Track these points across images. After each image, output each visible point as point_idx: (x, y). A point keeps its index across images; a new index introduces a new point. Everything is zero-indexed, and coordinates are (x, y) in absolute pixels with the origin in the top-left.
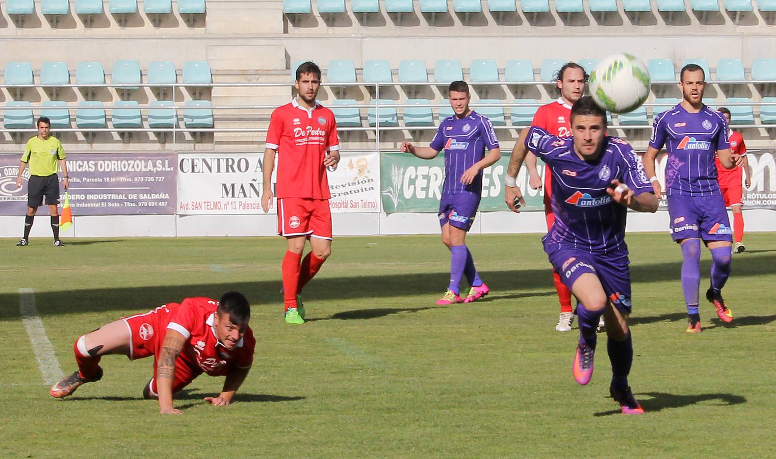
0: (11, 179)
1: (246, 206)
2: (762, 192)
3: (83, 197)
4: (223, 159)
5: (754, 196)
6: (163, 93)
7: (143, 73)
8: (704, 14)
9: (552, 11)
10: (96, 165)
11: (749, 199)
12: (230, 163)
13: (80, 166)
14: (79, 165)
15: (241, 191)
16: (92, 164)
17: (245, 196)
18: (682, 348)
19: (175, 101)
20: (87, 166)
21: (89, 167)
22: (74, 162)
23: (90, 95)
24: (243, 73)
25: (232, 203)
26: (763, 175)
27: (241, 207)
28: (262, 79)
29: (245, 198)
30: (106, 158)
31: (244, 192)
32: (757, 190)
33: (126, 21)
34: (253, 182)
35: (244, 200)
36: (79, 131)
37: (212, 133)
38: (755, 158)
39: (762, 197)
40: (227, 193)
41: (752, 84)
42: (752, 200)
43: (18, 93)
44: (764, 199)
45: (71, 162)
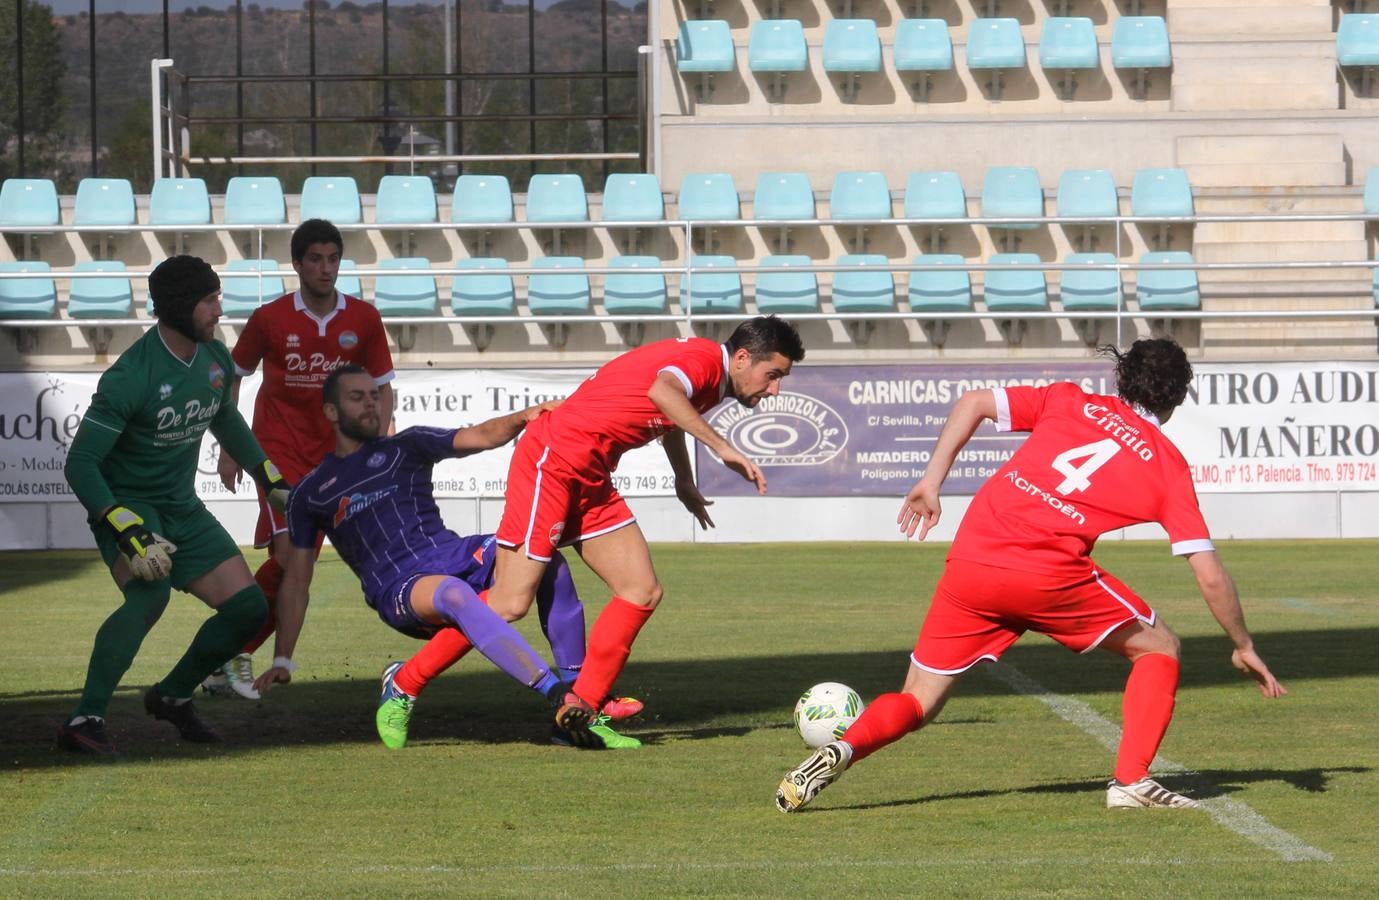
0: (773, 420)
1: (1272, 475)
3: (925, 457)
4: (1223, 375)
6: (1089, 236)
7: (1046, 195)
10: (953, 389)
12: (1238, 383)
13: (919, 392)
14: (918, 388)
15: (1262, 443)
16: (944, 387)
17: (1270, 453)
19: (1121, 256)
20: (934, 391)
21: (938, 393)
22: (908, 383)
23: (935, 241)
24: (1262, 194)
25: (1241, 469)
27: (1262, 477)
28: (1302, 205)
29: (1270, 458)
30: (975, 374)
31: (1267, 446)
33: (1002, 85)
34: (1288, 425)
35: (1267, 462)
36: (913, 318)
37: (1197, 322)
40: (1232, 447)
43: (784, 237)
45: (901, 383)
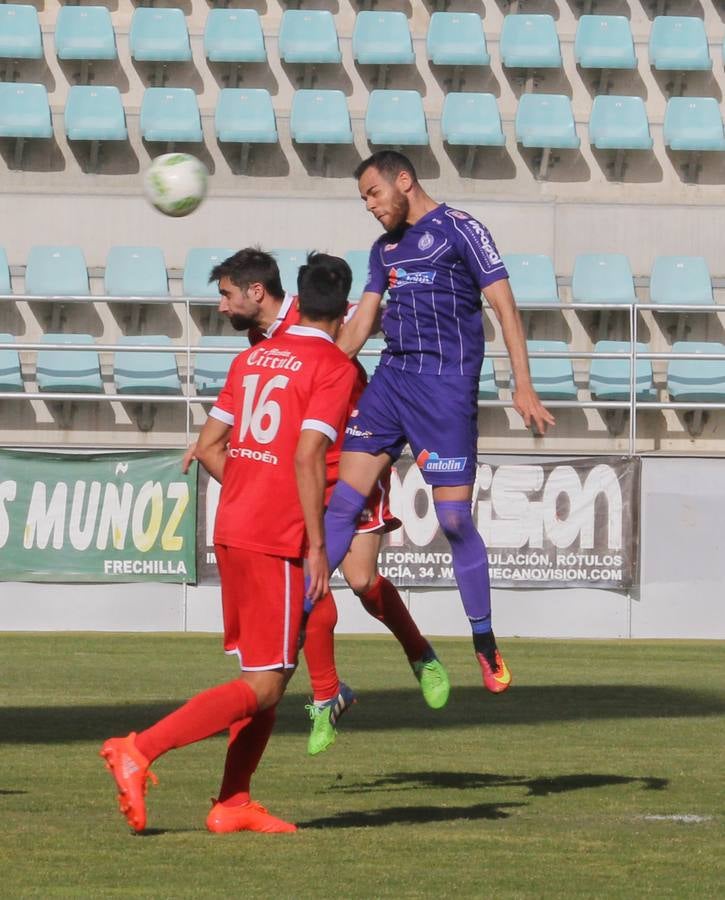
2: (590, 552)
5: (571, 560)
8: (471, 155)
9: (132, 141)
11: (562, 567)
18: (391, 882)
26: (593, 513)
32: (579, 546)
38: (577, 475)
39: (589, 561)
41: (573, 311)
42: (567, 567)
44: (593, 567)
